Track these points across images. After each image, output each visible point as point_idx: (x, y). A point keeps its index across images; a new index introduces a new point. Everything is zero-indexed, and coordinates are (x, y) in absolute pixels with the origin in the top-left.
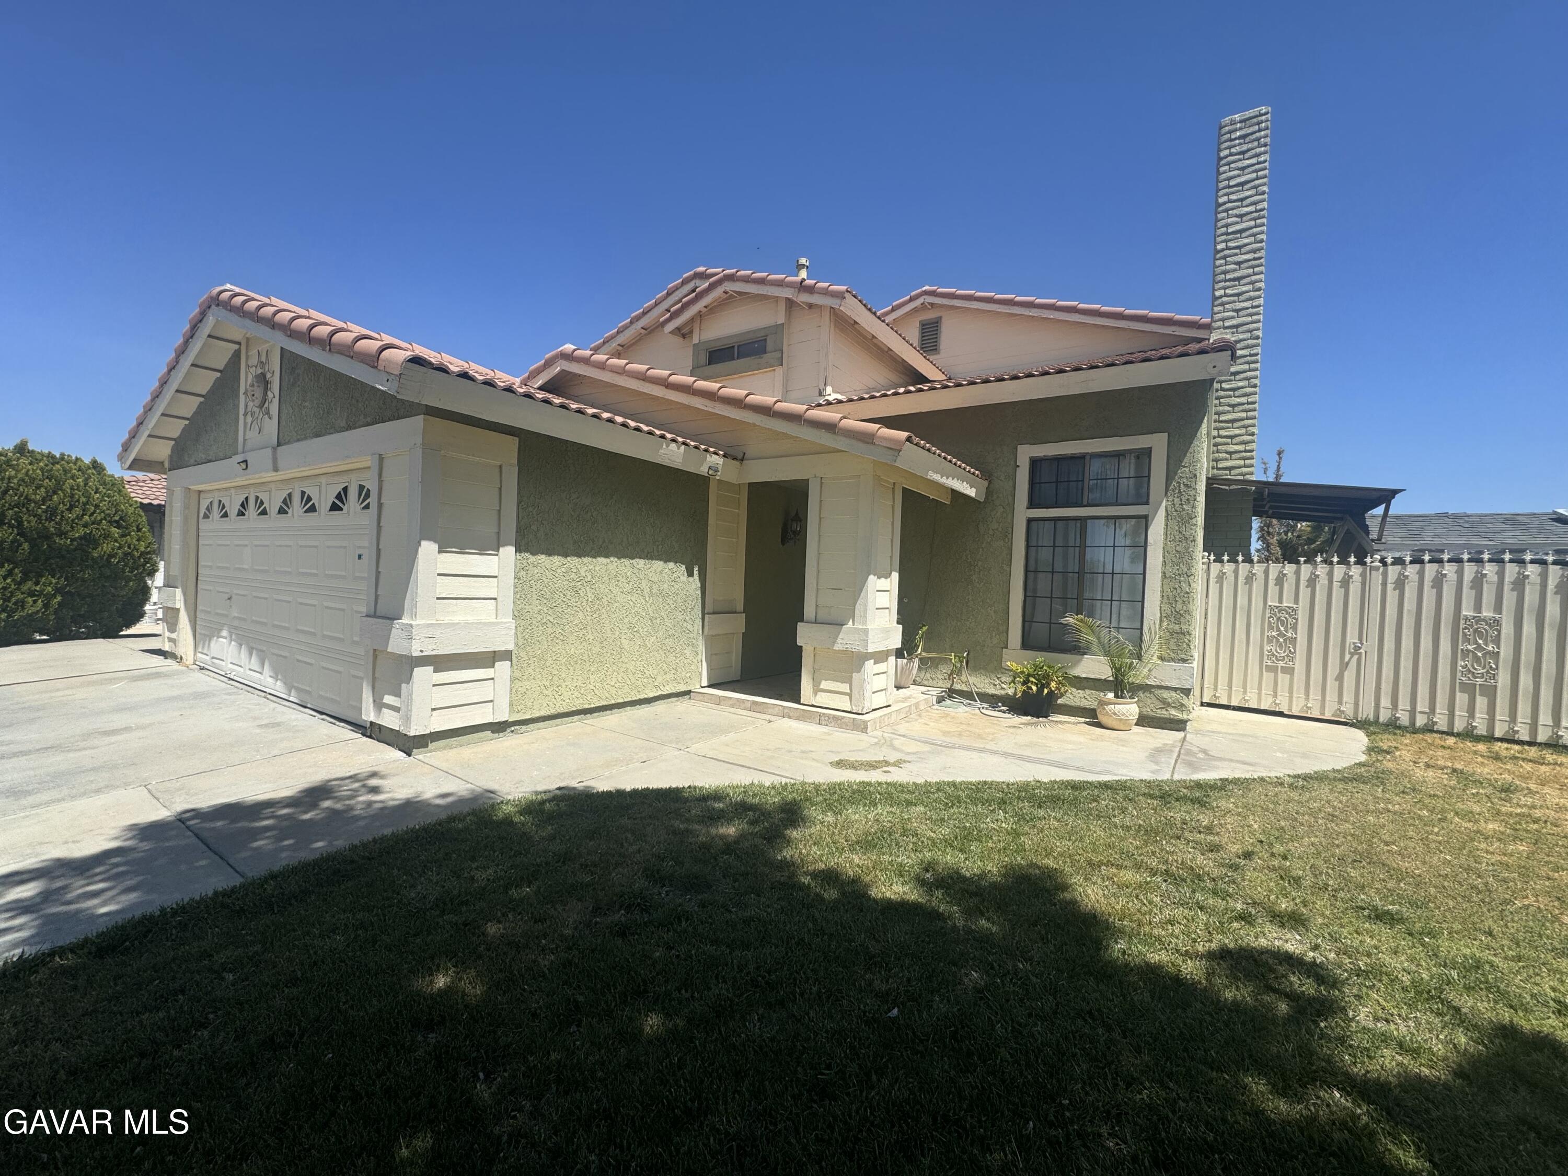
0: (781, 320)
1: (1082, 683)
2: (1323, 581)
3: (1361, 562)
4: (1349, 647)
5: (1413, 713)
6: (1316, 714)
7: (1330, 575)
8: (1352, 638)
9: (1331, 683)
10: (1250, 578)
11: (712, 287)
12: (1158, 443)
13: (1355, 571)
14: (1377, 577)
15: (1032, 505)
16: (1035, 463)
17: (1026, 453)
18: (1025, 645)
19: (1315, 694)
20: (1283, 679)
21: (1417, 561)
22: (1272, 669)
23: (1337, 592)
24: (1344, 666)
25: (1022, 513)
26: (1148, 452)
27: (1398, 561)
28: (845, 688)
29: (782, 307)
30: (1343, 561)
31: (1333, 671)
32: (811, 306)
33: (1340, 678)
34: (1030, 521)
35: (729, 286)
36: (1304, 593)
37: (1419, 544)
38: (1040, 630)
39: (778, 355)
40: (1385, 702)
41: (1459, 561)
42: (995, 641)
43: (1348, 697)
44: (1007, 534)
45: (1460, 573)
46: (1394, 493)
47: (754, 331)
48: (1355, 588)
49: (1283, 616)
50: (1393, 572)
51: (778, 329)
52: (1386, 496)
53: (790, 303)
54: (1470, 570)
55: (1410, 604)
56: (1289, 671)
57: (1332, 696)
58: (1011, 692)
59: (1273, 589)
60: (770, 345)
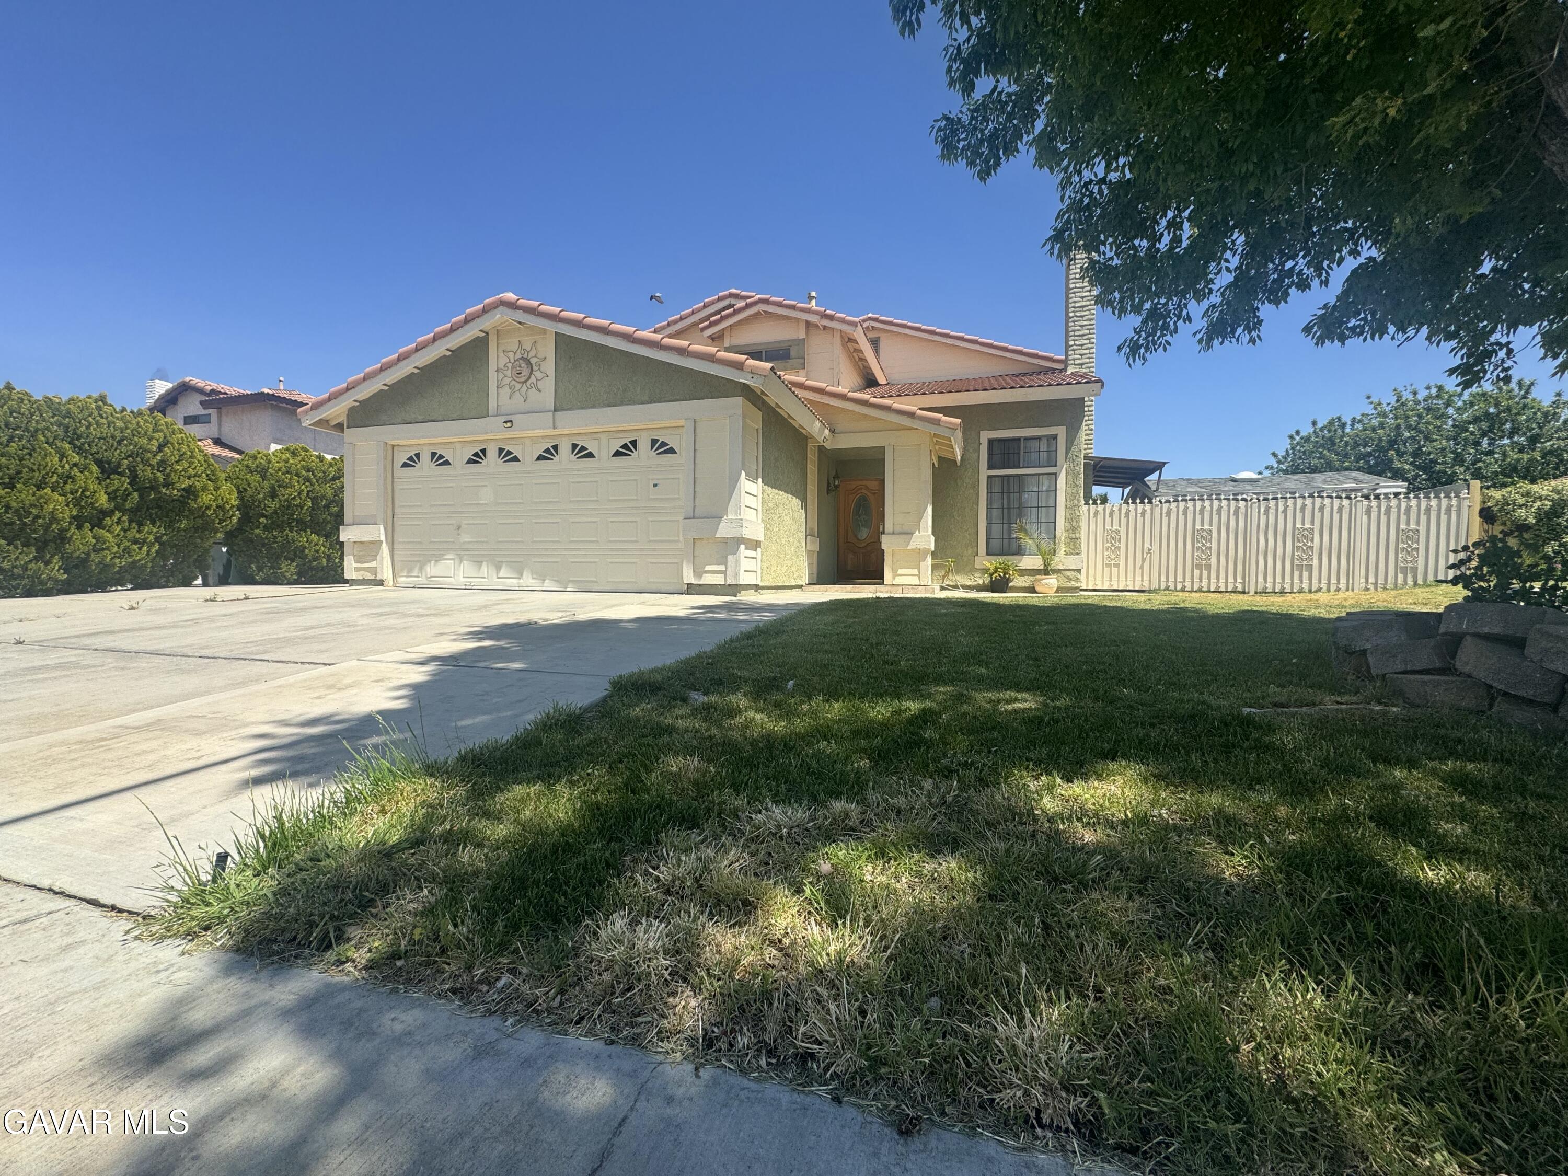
0: (802, 335)
1: (1023, 572)
2: (1132, 514)
3: (1150, 502)
4: (1146, 550)
5: (1176, 582)
6: (1131, 588)
7: (1136, 510)
8: (1147, 545)
9: (1138, 571)
10: (1096, 514)
11: (748, 306)
12: (1061, 432)
13: (1148, 507)
14: (1158, 510)
15: (990, 467)
16: (991, 442)
17: (986, 436)
18: (988, 554)
19: (1130, 578)
20: (1114, 570)
21: (1176, 501)
22: (1109, 565)
23: (1140, 519)
24: (1144, 560)
25: (984, 473)
26: (1055, 437)
27: (1168, 501)
28: (915, 571)
29: (803, 327)
30: (1142, 502)
31: (1138, 564)
32: (825, 328)
33: (1142, 568)
34: (989, 477)
35: (761, 307)
36: (1124, 520)
37: (1174, 492)
38: (995, 544)
39: (801, 361)
40: (1163, 579)
41: (1194, 500)
42: (970, 552)
43: (1146, 578)
44: (975, 486)
45: (1194, 506)
46: (1164, 463)
47: (780, 342)
48: (1148, 515)
49: (1114, 535)
50: (1165, 506)
51: (801, 342)
52: (1159, 466)
53: (808, 324)
54: (1199, 504)
55: (1173, 525)
56: (1117, 566)
57: (1138, 578)
58: (981, 582)
59: (1108, 519)
60: (794, 353)
